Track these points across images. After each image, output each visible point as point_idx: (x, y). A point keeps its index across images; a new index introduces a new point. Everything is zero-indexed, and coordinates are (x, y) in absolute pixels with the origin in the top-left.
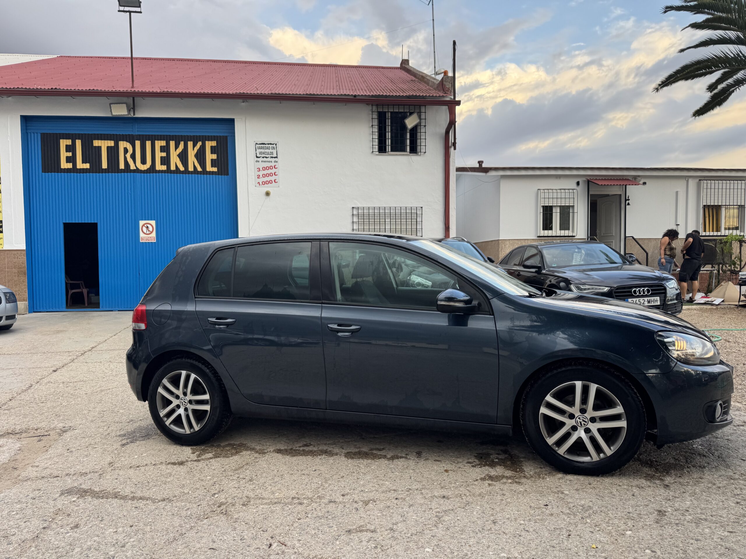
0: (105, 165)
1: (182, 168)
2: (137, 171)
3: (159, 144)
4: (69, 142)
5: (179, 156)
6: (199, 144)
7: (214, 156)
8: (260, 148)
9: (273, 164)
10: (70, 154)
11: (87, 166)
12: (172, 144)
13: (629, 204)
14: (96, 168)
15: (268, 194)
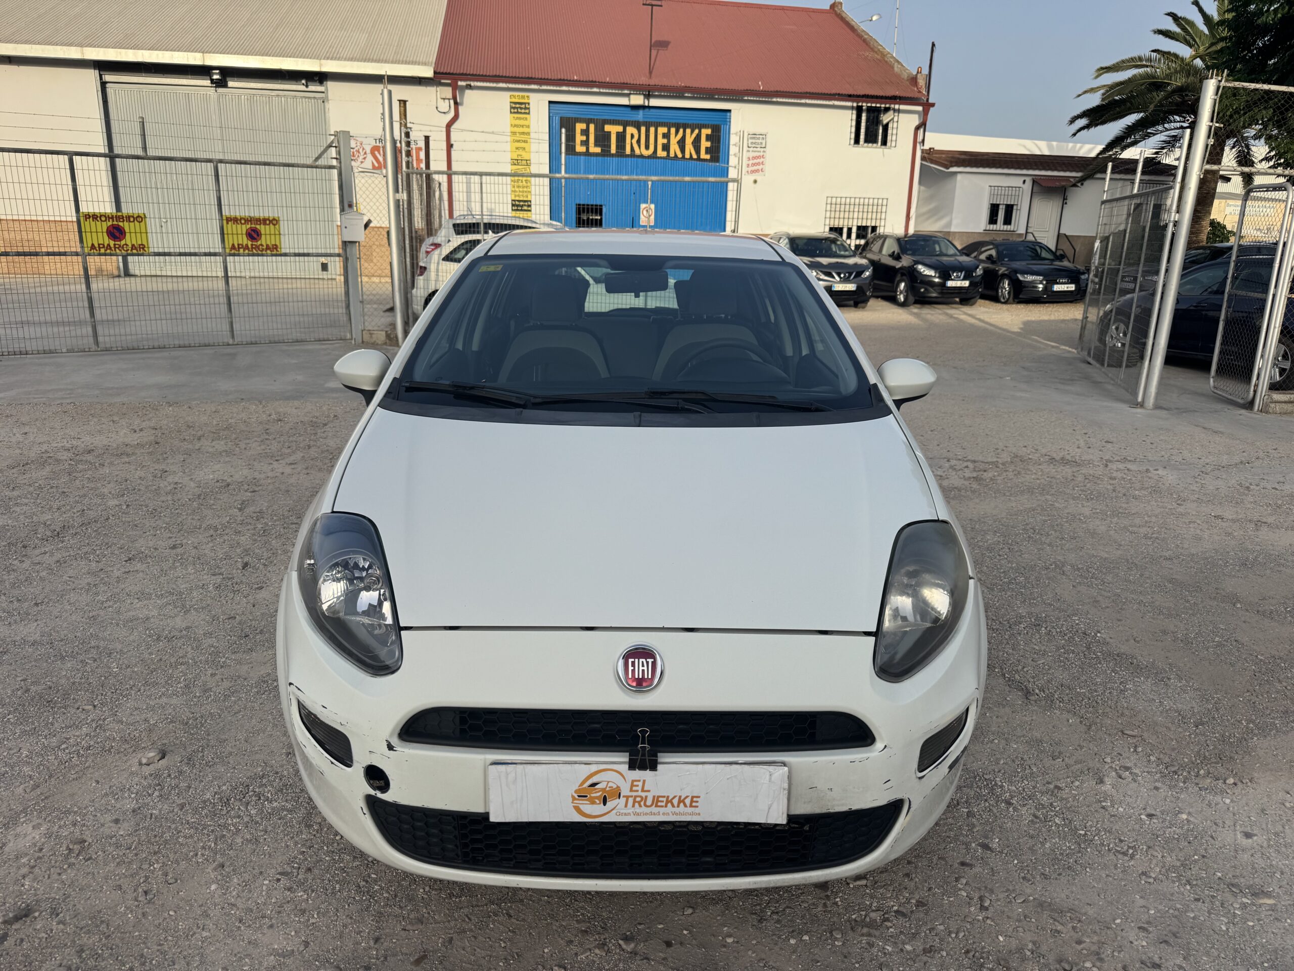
0: (613, 150)
1: (680, 155)
2: (642, 156)
3: (662, 130)
4: (584, 126)
5: (678, 142)
6: (697, 131)
7: (708, 144)
8: (751, 138)
9: (761, 154)
10: (584, 138)
11: (598, 150)
12: (673, 130)
13: (1066, 203)
14: (606, 153)
15: (755, 182)
